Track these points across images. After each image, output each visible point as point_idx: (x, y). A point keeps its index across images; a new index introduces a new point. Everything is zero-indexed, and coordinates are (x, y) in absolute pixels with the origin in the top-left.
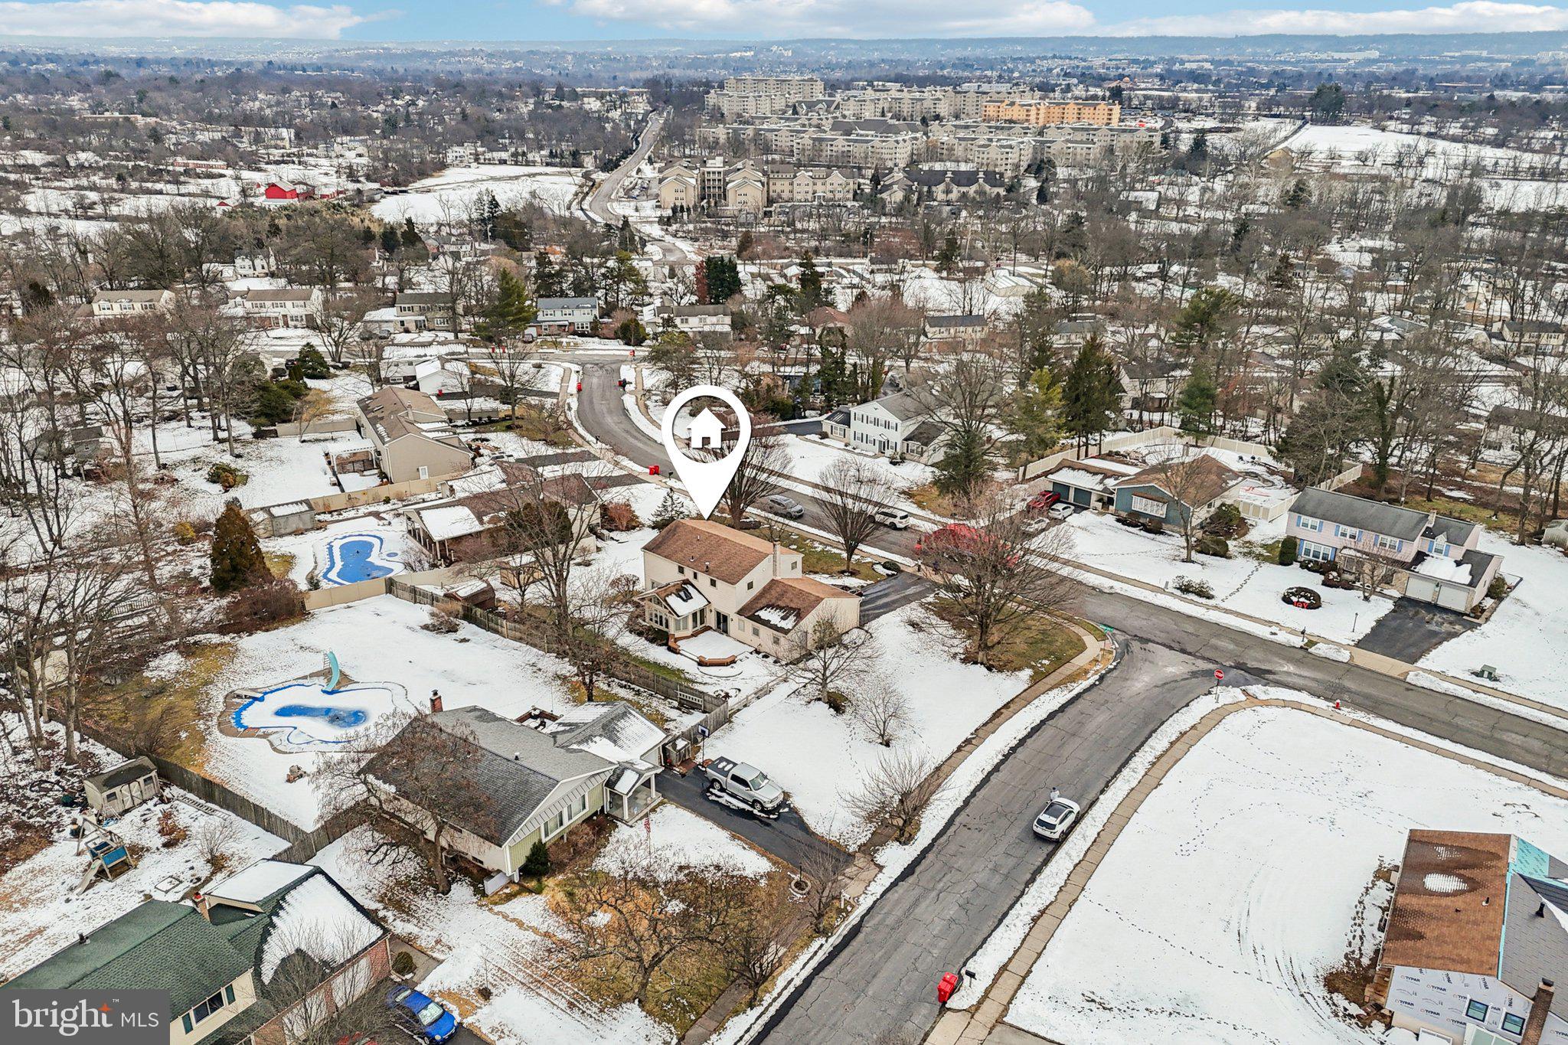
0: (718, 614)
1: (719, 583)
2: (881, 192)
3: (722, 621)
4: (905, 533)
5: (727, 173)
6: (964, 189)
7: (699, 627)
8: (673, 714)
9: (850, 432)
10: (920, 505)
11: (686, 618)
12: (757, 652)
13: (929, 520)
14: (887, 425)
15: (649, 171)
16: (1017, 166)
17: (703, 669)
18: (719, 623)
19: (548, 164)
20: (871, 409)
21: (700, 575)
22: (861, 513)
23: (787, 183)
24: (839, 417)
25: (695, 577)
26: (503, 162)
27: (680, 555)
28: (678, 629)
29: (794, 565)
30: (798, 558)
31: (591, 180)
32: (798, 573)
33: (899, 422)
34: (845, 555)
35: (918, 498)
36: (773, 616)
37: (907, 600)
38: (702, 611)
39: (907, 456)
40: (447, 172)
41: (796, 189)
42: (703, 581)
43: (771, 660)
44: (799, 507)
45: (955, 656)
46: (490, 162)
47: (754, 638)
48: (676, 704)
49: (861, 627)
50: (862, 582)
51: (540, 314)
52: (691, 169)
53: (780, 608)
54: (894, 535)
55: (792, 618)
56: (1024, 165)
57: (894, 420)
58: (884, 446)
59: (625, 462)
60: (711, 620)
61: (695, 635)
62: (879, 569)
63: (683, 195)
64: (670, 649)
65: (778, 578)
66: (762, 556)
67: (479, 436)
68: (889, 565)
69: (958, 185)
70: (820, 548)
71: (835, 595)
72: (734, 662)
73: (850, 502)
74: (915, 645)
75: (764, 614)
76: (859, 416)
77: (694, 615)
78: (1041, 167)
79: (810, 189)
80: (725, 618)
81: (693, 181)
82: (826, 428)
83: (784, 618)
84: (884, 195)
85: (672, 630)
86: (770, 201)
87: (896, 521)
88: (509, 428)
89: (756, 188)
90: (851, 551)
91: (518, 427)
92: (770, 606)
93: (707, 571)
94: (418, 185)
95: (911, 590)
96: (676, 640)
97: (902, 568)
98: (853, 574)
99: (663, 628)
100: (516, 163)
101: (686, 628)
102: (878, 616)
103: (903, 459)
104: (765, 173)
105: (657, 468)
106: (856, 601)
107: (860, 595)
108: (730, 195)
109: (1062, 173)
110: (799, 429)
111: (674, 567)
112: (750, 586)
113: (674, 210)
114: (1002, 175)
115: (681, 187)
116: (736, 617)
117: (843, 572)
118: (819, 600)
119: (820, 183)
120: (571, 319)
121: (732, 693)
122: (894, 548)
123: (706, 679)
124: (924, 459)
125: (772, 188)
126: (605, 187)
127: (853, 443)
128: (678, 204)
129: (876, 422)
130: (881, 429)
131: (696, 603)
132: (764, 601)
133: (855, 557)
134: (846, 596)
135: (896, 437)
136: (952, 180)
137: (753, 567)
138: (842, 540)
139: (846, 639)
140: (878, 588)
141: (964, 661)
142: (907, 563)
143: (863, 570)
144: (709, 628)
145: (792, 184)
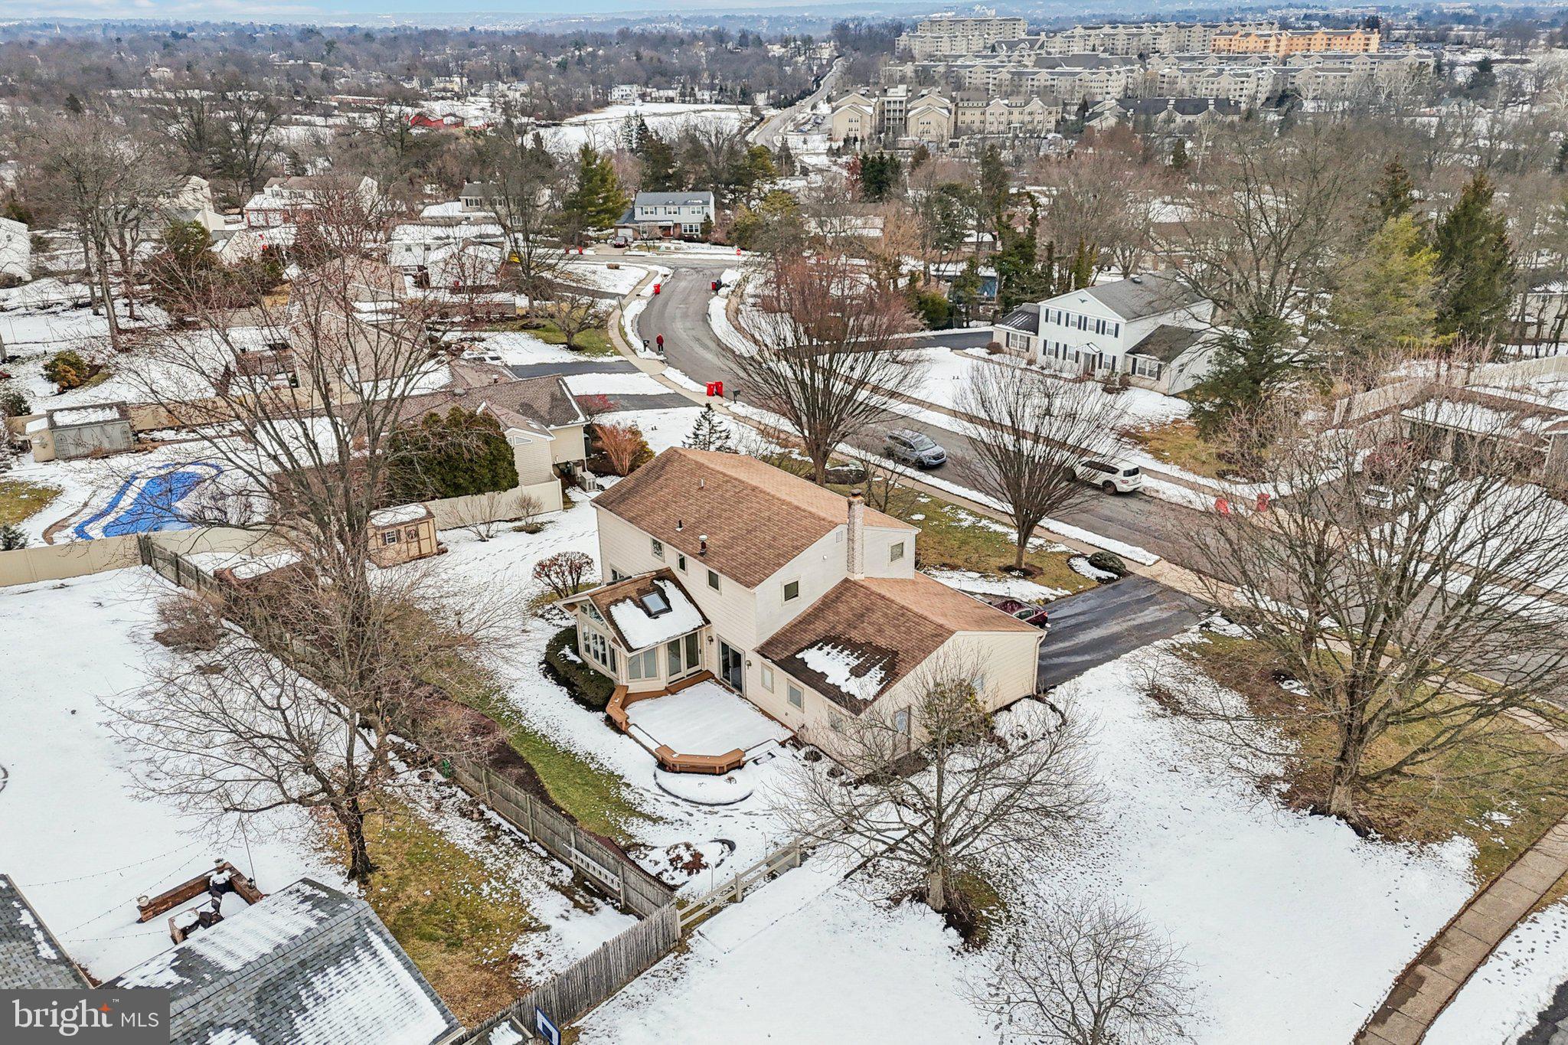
0: (725, 647)
1: (724, 581)
2: (1089, 119)
3: (732, 661)
4: (1134, 504)
5: (909, 101)
6: (1189, 118)
7: (685, 671)
8: (548, 906)
9: (1037, 343)
10: (1157, 454)
11: (652, 652)
12: (796, 742)
13: (1177, 481)
14: (1101, 328)
15: (824, 109)
16: (1254, 98)
17: (668, 779)
18: (726, 667)
19: (717, 102)
20: (1073, 303)
21: (690, 561)
22: (1048, 461)
23: (978, 112)
24: (1020, 320)
25: (682, 564)
26: (670, 100)
27: (659, 518)
28: (634, 674)
29: (898, 551)
30: (907, 535)
31: (758, 114)
32: (905, 569)
33: (1122, 321)
34: (1014, 536)
35: (1155, 444)
36: (832, 664)
37: (1143, 636)
38: (692, 638)
39: (1133, 380)
40: (609, 109)
41: (989, 118)
42: (695, 575)
43: (824, 766)
44: (938, 450)
45: (1264, 784)
46: (656, 100)
47: (793, 710)
48: (567, 876)
49: (1039, 695)
50: (1045, 592)
51: (638, 211)
52: (869, 97)
53: (850, 646)
54: (1110, 505)
55: (876, 674)
56: (1262, 97)
57: (1112, 318)
58: (1094, 361)
59: (674, 374)
60: (711, 659)
61: (672, 690)
62: (1083, 566)
63: (858, 125)
64: (610, 722)
65: (857, 577)
66: (823, 527)
67: (469, 335)
68: (1099, 561)
69: (1183, 113)
70: (968, 521)
71: (982, 623)
72: (739, 765)
73: (1027, 445)
74: (1165, 748)
75: (816, 659)
76: (1053, 314)
77: (673, 646)
78: (1284, 98)
79: (1003, 119)
80: (737, 658)
81: (870, 110)
82: (999, 337)
83: (857, 672)
84: (1092, 123)
85: (622, 677)
86: (957, 132)
87: (1117, 479)
88: (524, 328)
89: (942, 115)
90: (1026, 528)
91: (537, 327)
92: (832, 640)
93: (703, 553)
94: (574, 120)
95: (1151, 614)
96: (629, 699)
97: (1130, 567)
98: (1028, 574)
99: (605, 670)
100: (684, 102)
101: (652, 674)
102: (1079, 670)
103: (1125, 385)
104: (953, 100)
105: (719, 386)
106: (1032, 638)
107: (1040, 622)
108: (911, 124)
109: (1309, 106)
110: (956, 343)
111: (645, 541)
112: (791, 591)
113: (846, 141)
114: (1237, 103)
115: (856, 116)
116: (756, 659)
117: (1008, 569)
118: (941, 635)
119: (1016, 111)
120: (677, 219)
121: (711, 853)
122: (1113, 528)
123: (665, 809)
124: (1165, 383)
125: (960, 118)
126: (775, 122)
127: (1041, 359)
128: (852, 135)
129: (1082, 323)
130: (1090, 335)
131: (680, 620)
132: (820, 627)
133: (1033, 541)
134: (1008, 626)
135: (1114, 347)
136: (1176, 107)
137: (799, 549)
138: (1011, 509)
139: (1004, 725)
140: (1080, 607)
141: (1288, 800)
142: (1138, 557)
143: (1049, 566)
144: (705, 676)
145: (983, 114)
